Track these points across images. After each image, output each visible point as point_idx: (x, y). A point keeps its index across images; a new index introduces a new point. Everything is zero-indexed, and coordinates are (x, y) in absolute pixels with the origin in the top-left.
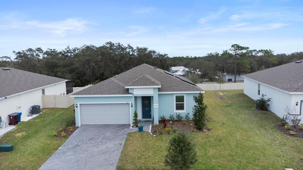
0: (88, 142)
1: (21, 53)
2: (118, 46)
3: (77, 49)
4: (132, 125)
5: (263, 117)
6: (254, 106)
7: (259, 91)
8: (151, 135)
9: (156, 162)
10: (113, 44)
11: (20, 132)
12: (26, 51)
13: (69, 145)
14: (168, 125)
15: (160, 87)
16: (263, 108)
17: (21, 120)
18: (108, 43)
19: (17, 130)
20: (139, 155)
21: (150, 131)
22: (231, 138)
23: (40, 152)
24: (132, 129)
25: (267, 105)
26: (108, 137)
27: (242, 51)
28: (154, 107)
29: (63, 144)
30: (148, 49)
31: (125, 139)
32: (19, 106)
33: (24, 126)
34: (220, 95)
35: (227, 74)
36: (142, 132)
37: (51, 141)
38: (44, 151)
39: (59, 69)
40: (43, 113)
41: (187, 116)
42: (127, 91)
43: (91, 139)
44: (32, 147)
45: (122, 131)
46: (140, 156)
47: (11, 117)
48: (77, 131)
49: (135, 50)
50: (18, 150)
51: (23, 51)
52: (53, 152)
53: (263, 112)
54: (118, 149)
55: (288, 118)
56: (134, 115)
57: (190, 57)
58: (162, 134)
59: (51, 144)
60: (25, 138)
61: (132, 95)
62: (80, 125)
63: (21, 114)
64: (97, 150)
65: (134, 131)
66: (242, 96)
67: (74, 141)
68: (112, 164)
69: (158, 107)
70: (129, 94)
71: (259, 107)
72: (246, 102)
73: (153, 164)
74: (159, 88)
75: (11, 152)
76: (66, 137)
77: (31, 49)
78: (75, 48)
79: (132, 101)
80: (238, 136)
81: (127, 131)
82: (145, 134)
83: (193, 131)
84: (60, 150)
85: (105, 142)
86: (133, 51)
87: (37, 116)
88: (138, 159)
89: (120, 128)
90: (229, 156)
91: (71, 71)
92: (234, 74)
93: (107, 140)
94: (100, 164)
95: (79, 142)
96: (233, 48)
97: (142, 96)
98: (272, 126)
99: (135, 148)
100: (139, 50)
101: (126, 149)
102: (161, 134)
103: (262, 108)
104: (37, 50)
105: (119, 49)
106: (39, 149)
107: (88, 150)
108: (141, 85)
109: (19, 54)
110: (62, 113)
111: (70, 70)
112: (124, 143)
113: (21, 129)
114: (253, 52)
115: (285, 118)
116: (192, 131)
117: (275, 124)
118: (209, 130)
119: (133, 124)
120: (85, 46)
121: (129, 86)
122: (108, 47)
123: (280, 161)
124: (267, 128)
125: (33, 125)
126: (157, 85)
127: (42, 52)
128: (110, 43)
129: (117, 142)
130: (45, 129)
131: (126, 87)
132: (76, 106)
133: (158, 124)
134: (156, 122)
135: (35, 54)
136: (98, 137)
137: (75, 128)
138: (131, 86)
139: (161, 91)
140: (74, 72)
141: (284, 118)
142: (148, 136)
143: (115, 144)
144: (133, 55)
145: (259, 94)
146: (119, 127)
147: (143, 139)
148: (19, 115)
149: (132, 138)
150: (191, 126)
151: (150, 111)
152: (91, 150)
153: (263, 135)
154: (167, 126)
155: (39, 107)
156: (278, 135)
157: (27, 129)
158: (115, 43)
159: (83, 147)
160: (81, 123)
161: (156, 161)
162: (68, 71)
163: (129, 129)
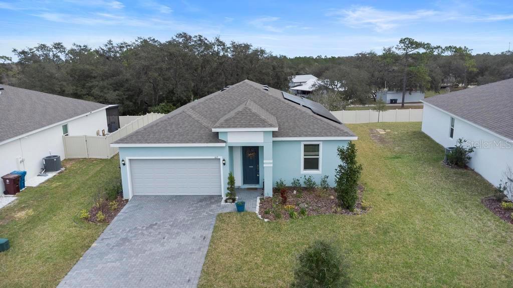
0: (145, 232)
1: (26, 52)
2: (198, 40)
3: (126, 46)
4: (224, 198)
5: (460, 182)
6: (442, 159)
7: (452, 130)
8: (259, 219)
9: (269, 277)
10: (190, 37)
11: (23, 209)
12: (35, 49)
13: (110, 238)
14: (290, 199)
15: (276, 129)
16: (459, 163)
17: (27, 184)
18: (181, 34)
19: (19, 203)
20: (238, 262)
21: (257, 211)
22: (405, 227)
23: (58, 253)
24: (225, 207)
25: (467, 158)
26: (181, 222)
27: (417, 50)
28: (265, 165)
29: (99, 236)
30: (251, 46)
31: (212, 227)
32: (20, 160)
33: (31, 196)
34: (380, 134)
35: (389, 90)
36: (242, 213)
37: (78, 229)
38: (65, 251)
39: (95, 83)
40: (65, 170)
41: (324, 181)
42: (215, 137)
43: (151, 226)
44: (44, 241)
45: (206, 211)
46: (240, 264)
47: (8, 181)
48: (125, 208)
49: (228, 48)
50: (19, 249)
51: (30, 50)
52: (82, 253)
53: (460, 170)
54: (200, 249)
55: (508, 189)
56: (228, 181)
57: (324, 58)
58: (279, 218)
59: (77, 236)
60: (32, 222)
61: (225, 144)
62: (130, 197)
63: (25, 173)
64: (161, 249)
65: (228, 211)
66: (419, 136)
67: (121, 230)
68: (189, 281)
69: (272, 165)
70: (218, 142)
71: (452, 162)
72: (426, 149)
73: (264, 281)
74: (273, 132)
75: (5, 252)
76: (106, 222)
77: (44, 45)
78: (122, 44)
79: (224, 155)
80: (417, 222)
81: (216, 209)
82: (248, 217)
83: (336, 212)
84: (94, 249)
85: (176, 232)
86: (225, 49)
87: (55, 176)
88: (236, 271)
89: (204, 203)
90: (403, 267)
91: (117, 86)
92: (401, 90)
93: (178, 229)
94: (167, 279)
95: (129, 231)
96: (402, 45)
97: (243, 147)
98: (478, 201)
99: (231, 246)
100: (236, 47)
101: (215, 249)
102: (277, 216)
103: (456, 164)
104: (55, 48)
105: (200, 45)
106: (57, 247)
107: (146, 250)
108: (241, 127)
109: (25, 55)
110: (99, 168)
111: (114, 84)
112: (210, 236)
113: (25, 202)
114: (434, 50)
115: (502, 186)
116: (333, 212)
117: (483, 198)
118: (364, 208)
119: (227, 196)
120: (139, 41)
121: (219, 127)
122: (180, 43)
123: (496, 276)
124: (468, 206)
125: (47, 194)
126: (271, 126)
127: (64, 52)
128: (184, 36)
129: (198, 233)
130: (68, 204)
131: (214, 130)
132: (123, 162)
133: (271, 196)
134: (269, 192)
135: (51, 54)
136: (163, 222)
137: (123, 203)
138: (223, 127)
139: (277, 137)
140: (122, 87)
141: (500, 188)
142: (254, 220)
143: (194, 238)
144: (224, 56)
145: (452, 136)
146: (201, 201)
147: (244, 228)
148: (21, 176)
149: (225, 226)
150: (331, 199)
151: (257, 171)
152: (150, 250)
153: (463, 219)
154: (288, 200)
155: (58, 158)
156: (489, 220)
157: (36, 203)
158: (193, 36)
159: (136, 245)
160: (133, 192)
161: (270, 275)
162: (110, 85)
163: (219, 206)
